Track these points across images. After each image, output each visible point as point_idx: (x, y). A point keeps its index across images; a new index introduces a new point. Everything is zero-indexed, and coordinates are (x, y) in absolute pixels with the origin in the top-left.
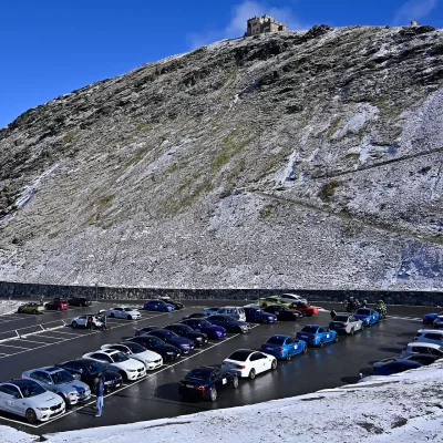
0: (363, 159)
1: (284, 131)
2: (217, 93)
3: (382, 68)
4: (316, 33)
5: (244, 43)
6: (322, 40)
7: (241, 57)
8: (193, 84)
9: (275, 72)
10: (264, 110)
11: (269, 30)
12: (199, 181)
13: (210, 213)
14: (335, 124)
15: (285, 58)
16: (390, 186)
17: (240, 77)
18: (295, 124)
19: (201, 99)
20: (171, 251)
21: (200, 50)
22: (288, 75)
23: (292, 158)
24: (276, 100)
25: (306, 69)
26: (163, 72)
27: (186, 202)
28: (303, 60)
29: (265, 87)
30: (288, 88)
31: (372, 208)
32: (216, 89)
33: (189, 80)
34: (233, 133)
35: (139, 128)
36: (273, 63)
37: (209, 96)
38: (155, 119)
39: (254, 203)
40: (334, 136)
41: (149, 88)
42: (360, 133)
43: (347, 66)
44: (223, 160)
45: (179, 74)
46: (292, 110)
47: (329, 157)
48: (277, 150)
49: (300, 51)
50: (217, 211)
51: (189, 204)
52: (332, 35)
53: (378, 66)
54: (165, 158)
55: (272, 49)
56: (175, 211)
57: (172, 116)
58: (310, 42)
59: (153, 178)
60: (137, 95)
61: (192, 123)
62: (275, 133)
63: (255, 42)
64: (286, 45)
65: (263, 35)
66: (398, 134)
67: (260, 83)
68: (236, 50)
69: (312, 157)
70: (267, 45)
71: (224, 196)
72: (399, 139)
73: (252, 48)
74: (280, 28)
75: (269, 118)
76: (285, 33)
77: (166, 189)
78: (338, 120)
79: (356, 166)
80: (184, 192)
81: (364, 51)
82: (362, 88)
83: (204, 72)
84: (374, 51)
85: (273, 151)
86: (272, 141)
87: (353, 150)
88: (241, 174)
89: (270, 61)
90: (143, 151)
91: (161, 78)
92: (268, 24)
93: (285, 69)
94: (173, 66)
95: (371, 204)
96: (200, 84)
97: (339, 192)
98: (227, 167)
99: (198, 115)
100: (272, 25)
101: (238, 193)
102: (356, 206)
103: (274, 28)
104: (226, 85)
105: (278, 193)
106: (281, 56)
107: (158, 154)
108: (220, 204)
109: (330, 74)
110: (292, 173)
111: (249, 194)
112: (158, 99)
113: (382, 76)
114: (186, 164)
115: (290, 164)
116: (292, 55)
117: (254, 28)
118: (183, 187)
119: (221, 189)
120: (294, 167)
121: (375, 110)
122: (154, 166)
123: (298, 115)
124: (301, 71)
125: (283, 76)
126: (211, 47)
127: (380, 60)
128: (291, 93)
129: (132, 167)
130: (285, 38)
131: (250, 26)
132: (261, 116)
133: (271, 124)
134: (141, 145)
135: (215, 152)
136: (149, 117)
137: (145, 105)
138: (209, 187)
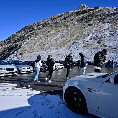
0: (108, 35)
1: (88, 30)
3: (112, 16)
4: (96, 8)
5: (79, 11)
6: (97, 10)
7: (78, 14)
8: (66, 19)
9: (86, 17)
10: (83, 25)
11: (84, 8)
12: (67, 40)
13: (70, 47)
14: (101, 27)
15: (88, 14)
16: (115, 40)
17: (77, 18)
18: (91, 28)
19: (68, 23)
20: (60, 55)
21: (68, 12)
22: (90, 17)
23: (90, 35)
24: (86, 23)
25: (94, 16)
26: (59, 17)
28: (93, 14)
29: (84, 20)
30: (89, 20)
31: (111, 45)
32: (71, 20)
33: (65, 18)
35: (53, 29)
37: (70, 22)
38: (56, 27)
39: (81, 45)
40: (101, 30)
41: (55, 20)
42: (107, 30)
43: (103, 15)
44: (73, 36)
45: (62, 17)
46: (90, 25)
47: (99, 35)
48: (87, 33)
49: (92, 12)
51: (65, 45)
52: (100, 9)
53: (111, 15)
54: (59, 36)
55: (85, 12)
56: (61, 47)
57: (61, 27)
58: (94, 10)
59: (56, 40)
60: (52, 22)
61: (66, 28)
62: (86, 30)
63: (81, 10)
64: (89, 11)
65: (83, 9)
66: (116, 30)
67: (83, 19)
68: (76, 12)
69: (95, 35)
70: (84, 11)
71: (73, 43)
72: (117, 31)
73: (80, 12)
74: (87, 8)
76: (88, 8)
77: (58, 42)
79: (106, 37)
80: (63, 43)
81: (107, 12)
82: (107, 20)
83: (69, 17)
84: (110, 12)
85: (85, 34)
86: (85, 32)
87: (105, 33)
88: (78, 39)
89: (85, 15)
90: (54, 34)
91: (58, 18)
92: (84, 6)
93: (89, 16)
95: (111, 44)
96: (68, 19)
97: (102, 42)
98: (74, 37)
99: (67, 26)
100: (85, 7)
101: (77, 42)
102: (107, 45)
103: (86, 7)
104: (74, 20)
105: (87, 42)
106: (87, 13)
107: (57, 35)
108: (73, 45)
109: (99, 17)
110: (90, 38)
111: (80, 42)
112: (57, 23)
113: (112, 17)
114: (64, 37)
115: (90, 36)
116: (90, 13)
117: (81, 7)
118: (63, 42)
119: (73, 42)
120: (91, 37)
121: (110, 25)
122: (56, 37)
123: (91, 26)
124: (92, 16)
125: (88, 18)
126: (70, 12)
127: (111, 14)
129: (50, 38)
130: (89, 10)
131: (80, 7)
132: (83, 26)
133: (85, 28)
134: (53, 33)
135: (71, 34)
136: (55, 27)
137: (54, 24)
138: (70, 41)
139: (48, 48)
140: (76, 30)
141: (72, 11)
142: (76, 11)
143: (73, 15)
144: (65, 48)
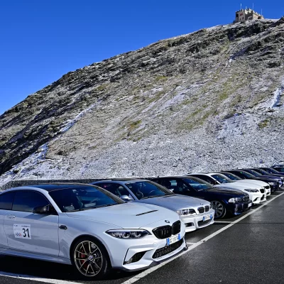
1: (268, 78)
2: (215, 57)
5: (234, 26)
7: (232, 35)
8: (197, 51)
9: (259, 42)
10: (252, 66)
11: (252, 18)
12: (208, 109)
13: (218, 128)
15: (264, 35)
17: (231, 47)
18: (275, 73)
19: (203, 60)
20: (190, 152)
21: (202, 31)
22: (269, 44)
23: (276, 94)
24: (261, 60)
25: (281, 40)
26: (173, 45)
27: (199, 122)
28: (279, 35)
29: (252, 52)
30: (268, 52)
32: (214, 54)
33: (193, 49)
35: (157, 79)
37: (210, 59)
38: (169, 74)
39: (252, 120)
41: (164, 55)
44: (225, 96)
46: (272, 65)
48: (265, 89)
49: (275, 31)
50: (224, 126)
51: (201, 123)
54: (179, 97)
55: (255, 29)
56: (191, 128)
57: (182, 71)
58: (282, 25)
59: (171, 109)
60: (155, 60)
61: (198, 75)
62: (261, 79)
63: (242, 25)
64: (264, 27)
65: (247, 22)
67: (249, 49)
68: (228, 30)
70: (251, 27)
71: (227, 117)
73: (240, 29)
74: (259, 18)
75: (255, 70)
76: (263, 19)
77: (179, 116)
80: (196, 117)
83: (205, 44)
85: (262, 89)
86: (260, 84)
88: (239, 104)
89: (253, 37)
90: (163, 93)
91: (172, 49)
93: (266, 40)
94: (181, 42)
96: (203, 51)
98: (228, 100)
99: (202, 71)
100: (254, 15)
101: (239, 114)
103: (255, 17)
104: (222, 52)
105: (270, 114)
106: (261, 34)
107: (173, 94)
108: (226, 122)
110: (278, 102)
111: (248, 114)
112: (171, 61)
114: (196, 99)
115: (275, 97)
116: (270, 32)
117: (240, 17)
118: (196, 113)
119: (225, 114)
120: (278, 99)
122: (170, 102)
123: (276, 68)
124: (277, 42)
125: (264, 45)
126: (209, 29)
128: (271, 55)
129: (153, 103)
130: (264, 23)
131: (237, 16)
132: (250, 70)
133: (258, 74)
134: (160, 89)
135: (218, 91)
136: (164, 72)
137: (161, 65)
138: (216, 113)
139: (147, 135)
140: (230, 80)
141: (214, 28)
142: (226, 27)
143: (218, 38)
144: (202, 131)
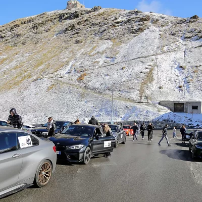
0: (100, 64)
1: (71, 51)
2: (47, 33)
3: (118, 26)
4: (95, 9)
5: (64, 12)
6: (97, 12)
7: (62, 18)
8: (37, 29)
9: (73, 25)
10: (65, 42)
12: (26, 74)
13: (26, 89)
14: (93, 48)
16: (107, 75)
17: (58, 27)
18: (77, 48)
19: (39, 36)
21: (44, 14)
23: (71, 63)
24: (72, 38)
25: (87, 24)
26: (25, 23)
27: (17, 84)
28: (87, 20)
29: (68, 31)
30: (77, 32)
31: (97, 85)
32: (47, 31)
33: (35, 27)
34: (49, 52)
35: (6, 49)
36: (74, 21)
37: (43, 35)
38: (15, 45)
40: (92, 54)
41: (16, 30)
42: (102, 53)
43: (104, 24)
44: (42, 63)
45: (31, 24)
46: (78, 42)
47: (87, 63)
48: (66, 60)
49: (86, 17)
50: (29, 87)
51: (18, 85)
52: (101, 11)
53: (117, 25)
54: (14, 64)
55: (76, 15)
57: (24, 43)
58: (92, 13)
59: (5, 73)
60: (10, 33)
61: (32, 47)
62: (67, 52)
63: (69, 11)
64: (82, 14)
65: (73, 9)
67: (67, 29)
68: (59, 14)
69: (80, 63)
70: (73, 13)
71: (35, 80)
72: (117, 55)
73: (67, 14)
75: (66, 45)
76: (82, 9)
77: (7, 78)
78: (95, 47)
79: (97, 67)
81: (113, 19)
82: (108, 34)
83: (43, 23)
84: (116, 19)
85: (63, 60)
86: (65, 56)
87: (98, 60)
88: (46, 70)
90: (6, 59)
91: (23, 26)
92: (76, 4)
93: (78, 24)
94: (29, 21)
95: (97, 83)
96: (40, 29)
97: (86, 79)
98: (41, 67)
99: (36, 43)
101: (41, 79)
102: (91, 85)
103: (78, 7)
104: (52, 30)
105: (60, 79)
108: (32, 85)
109: (97, 27)
110: (69, 70)
111: (45, 79)
112: (18, 36)
113: (117, 29)
114: (22, 65)
116: (83, 18)
117: (69, 5)
118: (18, 76)
119: (35, 77)
120: (71, 67)
121: (111, 43)
122: (7, 67)
123: (79, 44)
124: (85, 25)
125: (77, 27)
126: (49, 13)
127: (118, 23)
128: (79, 35)
130: (82, 11)
132: (64, 44)
133: (66, 48)
134: (5, 57)
135: (38, 60)
136: (13, 43)
137: (12, 38)
138: (30, 77)
141: (51, 12)
142: (60, 12)
143: (51, 20)
144: (15, 91)
